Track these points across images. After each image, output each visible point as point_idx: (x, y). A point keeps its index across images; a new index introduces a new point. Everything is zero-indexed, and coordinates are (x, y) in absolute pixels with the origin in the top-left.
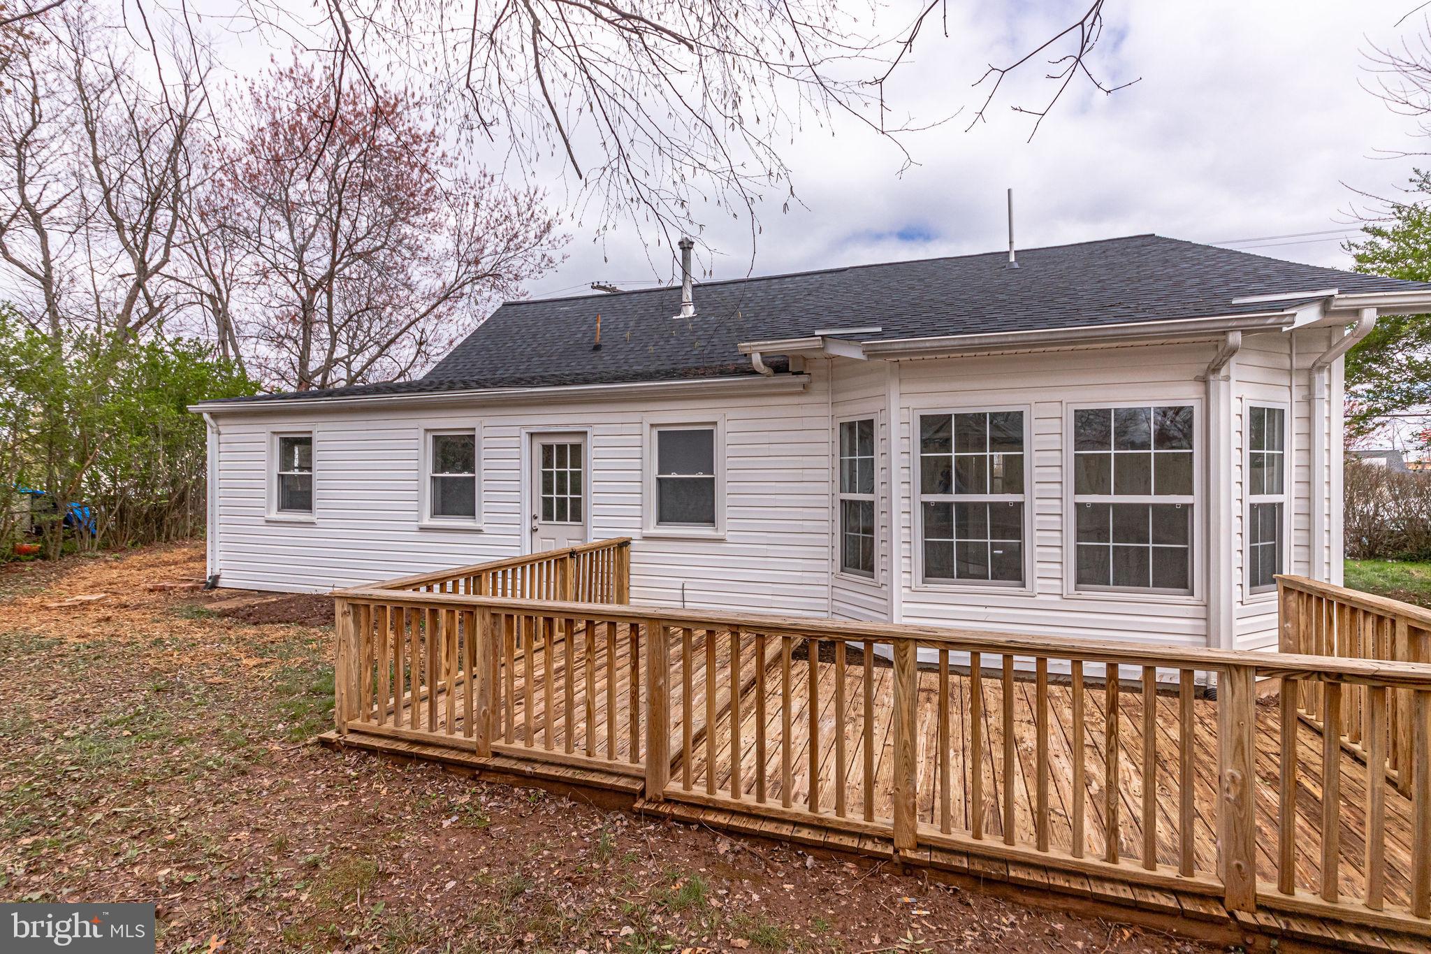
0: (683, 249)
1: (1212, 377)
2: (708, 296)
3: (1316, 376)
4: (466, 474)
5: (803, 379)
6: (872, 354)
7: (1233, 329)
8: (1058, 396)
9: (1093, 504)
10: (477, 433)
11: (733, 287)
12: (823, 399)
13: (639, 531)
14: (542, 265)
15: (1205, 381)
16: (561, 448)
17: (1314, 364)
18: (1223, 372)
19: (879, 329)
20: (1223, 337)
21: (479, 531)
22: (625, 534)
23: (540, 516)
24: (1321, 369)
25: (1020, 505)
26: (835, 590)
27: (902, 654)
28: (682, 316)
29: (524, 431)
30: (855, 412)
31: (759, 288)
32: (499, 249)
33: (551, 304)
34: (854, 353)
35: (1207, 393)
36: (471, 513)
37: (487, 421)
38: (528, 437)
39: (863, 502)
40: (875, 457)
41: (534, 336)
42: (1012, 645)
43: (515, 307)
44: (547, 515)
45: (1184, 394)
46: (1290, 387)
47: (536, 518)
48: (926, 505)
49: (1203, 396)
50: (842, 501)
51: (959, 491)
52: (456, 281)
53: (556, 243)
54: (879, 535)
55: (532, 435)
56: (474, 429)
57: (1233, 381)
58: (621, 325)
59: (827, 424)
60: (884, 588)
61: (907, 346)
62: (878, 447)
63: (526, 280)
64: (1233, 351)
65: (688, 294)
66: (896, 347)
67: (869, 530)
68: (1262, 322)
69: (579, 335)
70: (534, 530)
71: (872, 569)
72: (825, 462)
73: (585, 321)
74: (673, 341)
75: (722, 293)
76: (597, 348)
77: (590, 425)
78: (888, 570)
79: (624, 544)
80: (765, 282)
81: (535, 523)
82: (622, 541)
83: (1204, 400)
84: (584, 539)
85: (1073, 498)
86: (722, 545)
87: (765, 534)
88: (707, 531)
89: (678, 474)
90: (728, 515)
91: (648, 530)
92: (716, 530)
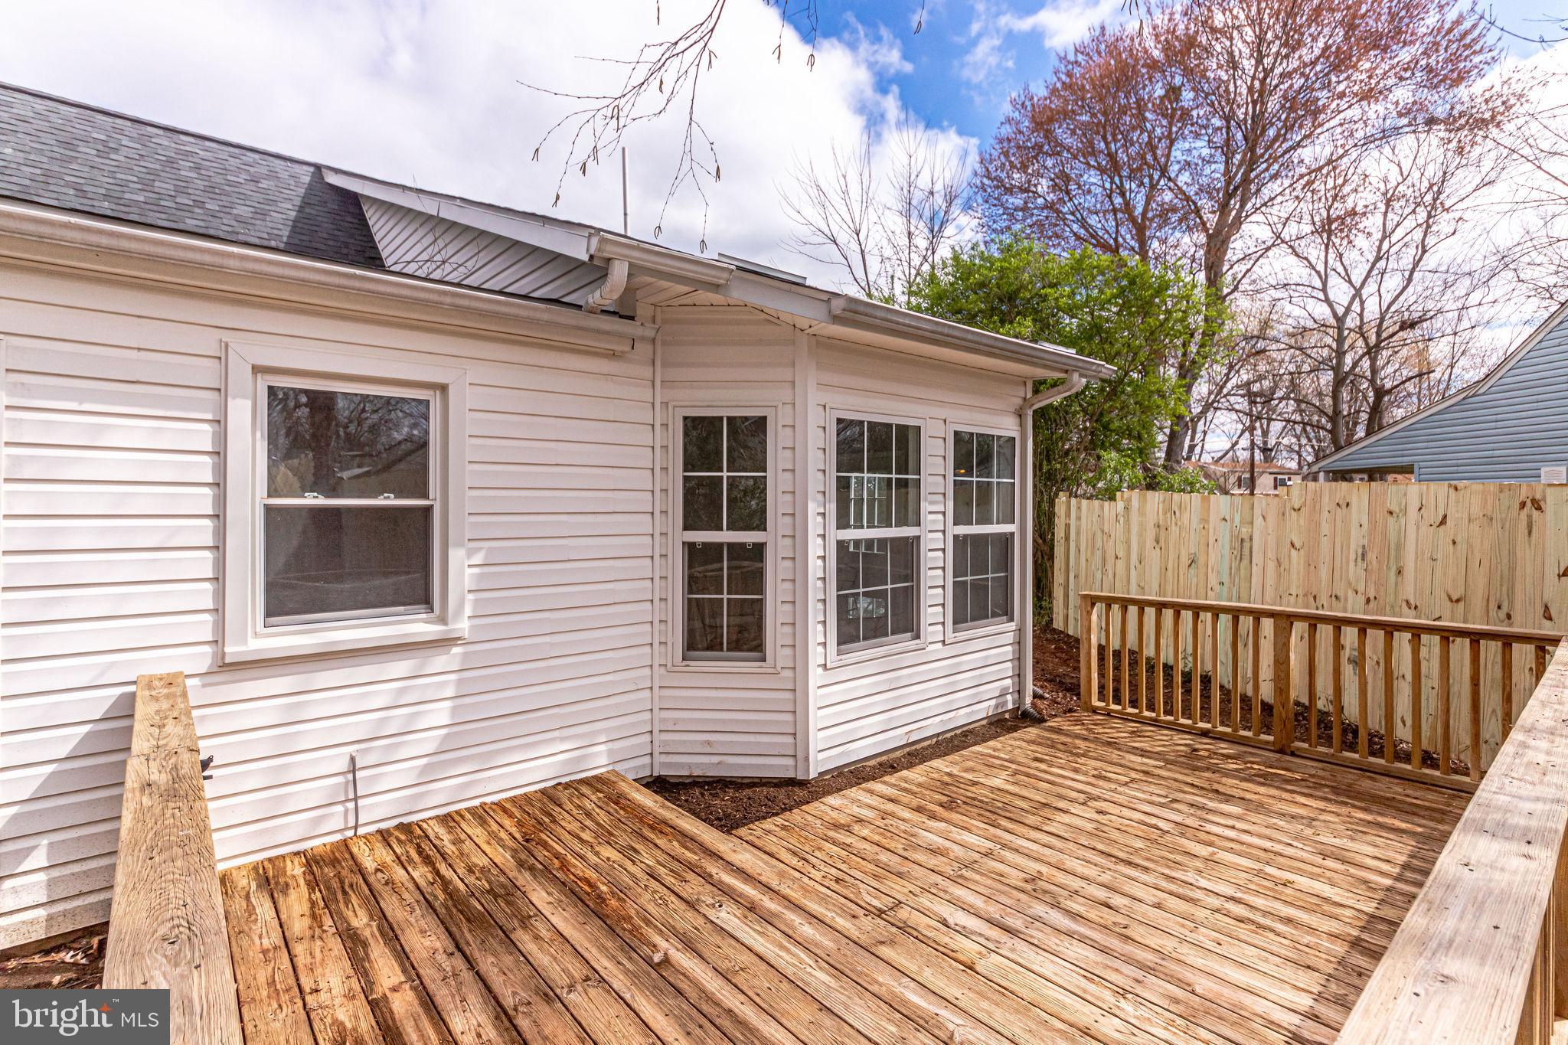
12: (645, 371)
13: (210, 648)
15: (1019, 414)
30: (722, 401)
35: (1023, 427)
39: (740, 544)
40: (769, 475)
50: (686, 543)
54: (776, 593)
60: (787, 673)
62: (778, 459)
78: (798, 644)
85: (952, 530)
86: (456, 650)
87: (547, 615)
88: (416, 626)
89: (327, 497)
90: (468, 584)
91: (245, 642)
92: (443, 620)
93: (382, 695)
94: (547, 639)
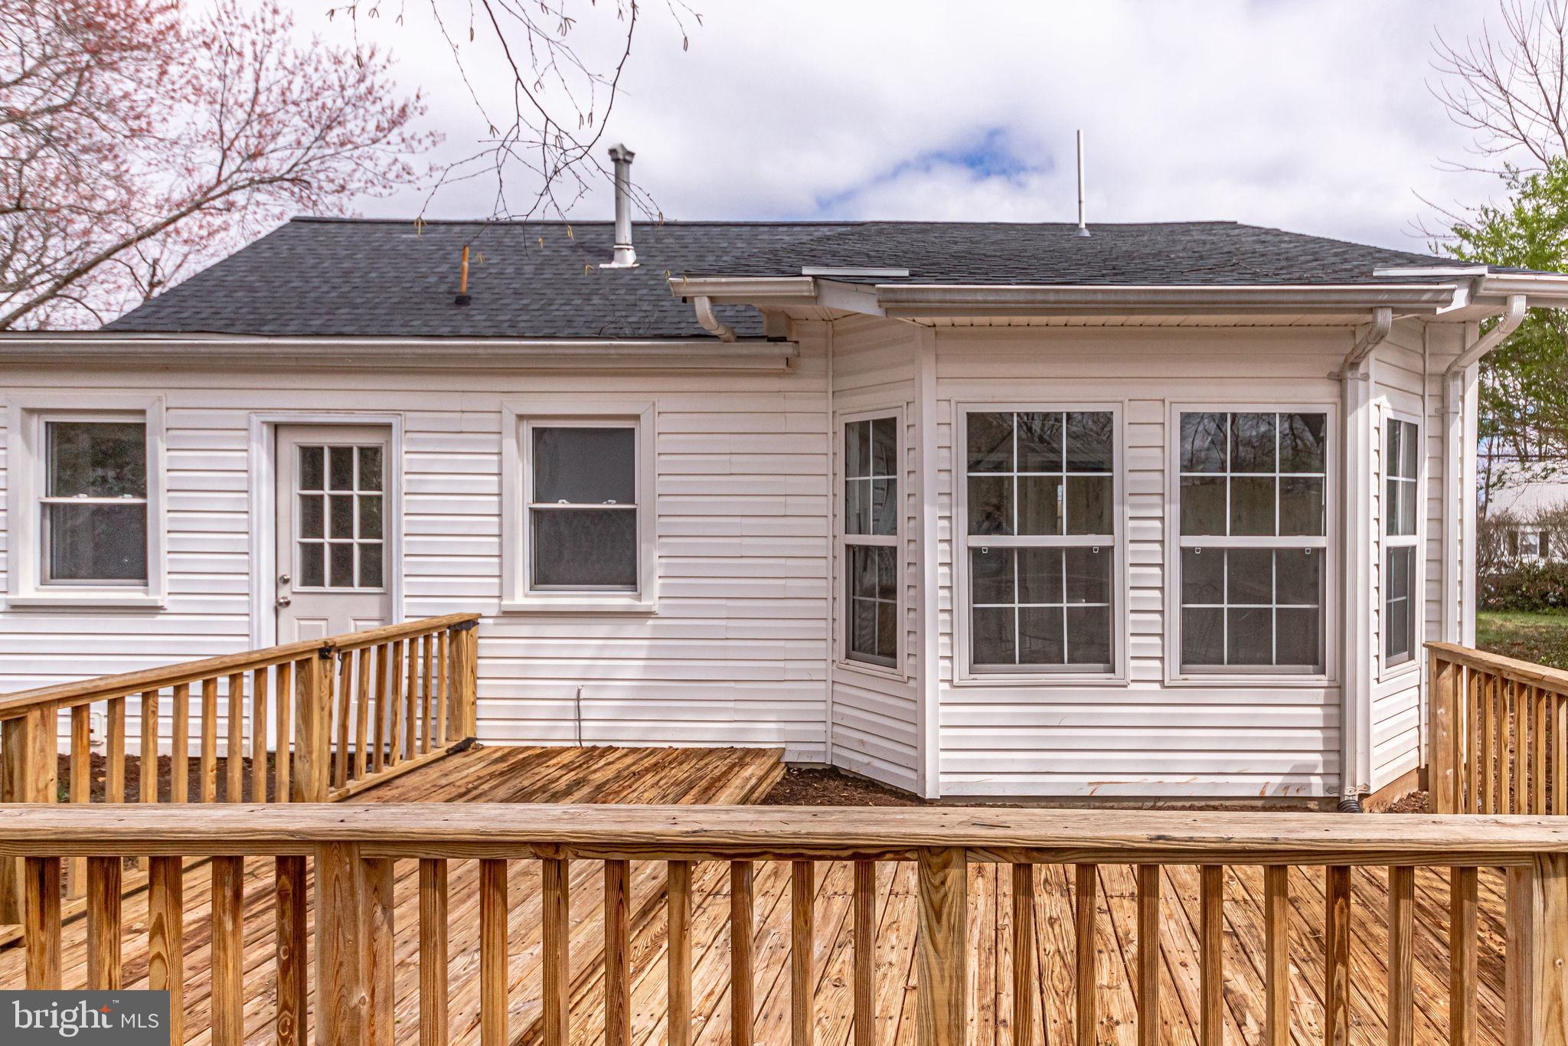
0: (616, 160)
1: (1349, 375)
2: (659, 240)
3: (1451, 384)
4: (128, 499)
5: (786, 349)
6: (893, 305)
7: (1383, 305)
8: (1159, 392)
9: (1203, 549)
10: (149, 420)
11: (701, 231)
12: (818, 384)
13: (496, 601)
14: (391, 176)
15: (1339, 379)
16: (341, 455)
17: (1449, 368)
18: (1362, 369)
19: (905, 273)
20: (1369, 318)
21: (154, 610)
22: (466, 607)
23: (296, 577)
24: (1456, 374)
25: (1107, 551)
26: (837, 687)
27: (937, 881)
28: (614, 265)
29: (256, 420)
30: (869, 407)
31: (739, 236)
32: (306, 141)
33: (384, 227)
34: (866, 306)
35: (1343, 396)
36: (140, 573)
37: (173, 398)
38: (266, 433)
39: (881, 548)
40: (898, 477)
41: (347, 273)
42: (1161, 845)
43: (316, 226)
44: (312, 575)
45: (1316, 397)
46: (1423, 397)
47: (286, 581)
48: (975, 553)
49: (1337, 400)
50: (848, 547)
51: (1022, 531)
52: (219, 182)
53: (415, 144)
54: (903, 600)
55: (276, 427)
56: (142, 412)
57: (1372, 381)
58: (510, 270)
59: (825, 425)
60: (912, 683)
61: (948, 297)
62: (903, 462)
63: (359, 195)
64: (1381, 336)
65: (625, 235)
66: (932, 297)
67: (889, 591)
68: (1415, 297)
69: (433, 279)
70: (280, 605)
71: (893, 654)
72: (822, 485)
73: (445, 258)
74: (596, 300)
75: (682, 237)
76: (462, 301)
77: (397, 412)
78: (919, 655)
79: (461, 628)
80: (748, 228)
81: (285, 592)
82: (457, 620)
83: (1339, 406)
84: (386, 617)
85: (1178, 541)
86: (650, 622)
87: (723, 602)
88: (617, 599)
89: (571, 502)
90: (659, 572)
91: (513, 599)
92: (639, 598)
93: (590, 648)
94: (723, 622)
